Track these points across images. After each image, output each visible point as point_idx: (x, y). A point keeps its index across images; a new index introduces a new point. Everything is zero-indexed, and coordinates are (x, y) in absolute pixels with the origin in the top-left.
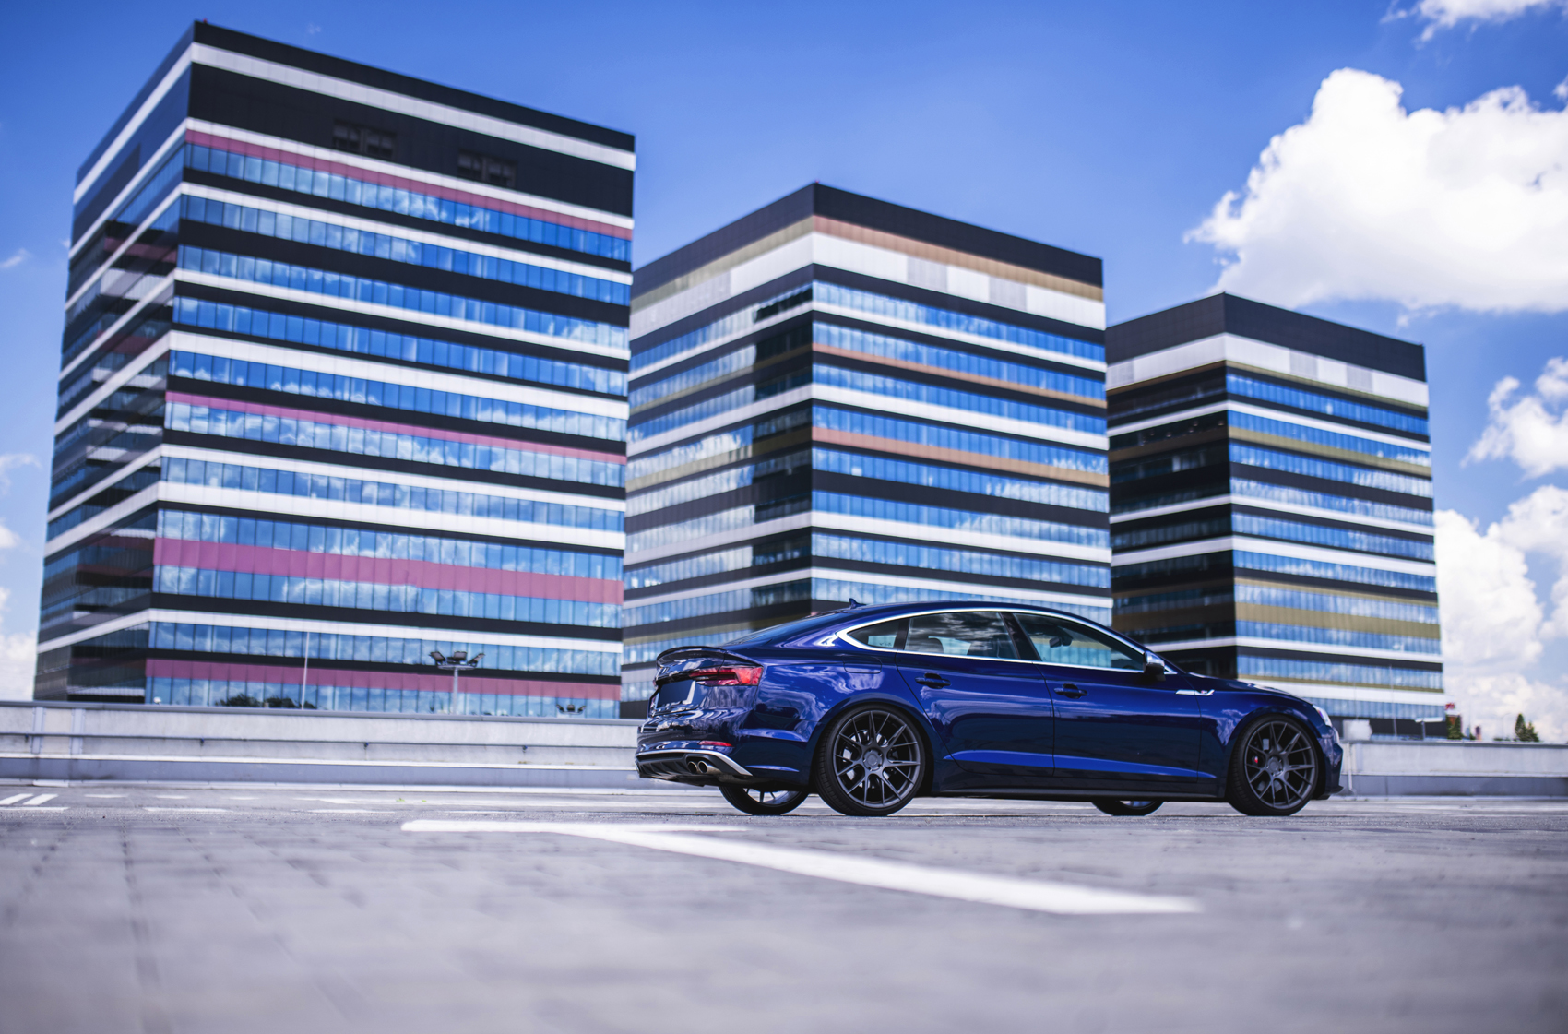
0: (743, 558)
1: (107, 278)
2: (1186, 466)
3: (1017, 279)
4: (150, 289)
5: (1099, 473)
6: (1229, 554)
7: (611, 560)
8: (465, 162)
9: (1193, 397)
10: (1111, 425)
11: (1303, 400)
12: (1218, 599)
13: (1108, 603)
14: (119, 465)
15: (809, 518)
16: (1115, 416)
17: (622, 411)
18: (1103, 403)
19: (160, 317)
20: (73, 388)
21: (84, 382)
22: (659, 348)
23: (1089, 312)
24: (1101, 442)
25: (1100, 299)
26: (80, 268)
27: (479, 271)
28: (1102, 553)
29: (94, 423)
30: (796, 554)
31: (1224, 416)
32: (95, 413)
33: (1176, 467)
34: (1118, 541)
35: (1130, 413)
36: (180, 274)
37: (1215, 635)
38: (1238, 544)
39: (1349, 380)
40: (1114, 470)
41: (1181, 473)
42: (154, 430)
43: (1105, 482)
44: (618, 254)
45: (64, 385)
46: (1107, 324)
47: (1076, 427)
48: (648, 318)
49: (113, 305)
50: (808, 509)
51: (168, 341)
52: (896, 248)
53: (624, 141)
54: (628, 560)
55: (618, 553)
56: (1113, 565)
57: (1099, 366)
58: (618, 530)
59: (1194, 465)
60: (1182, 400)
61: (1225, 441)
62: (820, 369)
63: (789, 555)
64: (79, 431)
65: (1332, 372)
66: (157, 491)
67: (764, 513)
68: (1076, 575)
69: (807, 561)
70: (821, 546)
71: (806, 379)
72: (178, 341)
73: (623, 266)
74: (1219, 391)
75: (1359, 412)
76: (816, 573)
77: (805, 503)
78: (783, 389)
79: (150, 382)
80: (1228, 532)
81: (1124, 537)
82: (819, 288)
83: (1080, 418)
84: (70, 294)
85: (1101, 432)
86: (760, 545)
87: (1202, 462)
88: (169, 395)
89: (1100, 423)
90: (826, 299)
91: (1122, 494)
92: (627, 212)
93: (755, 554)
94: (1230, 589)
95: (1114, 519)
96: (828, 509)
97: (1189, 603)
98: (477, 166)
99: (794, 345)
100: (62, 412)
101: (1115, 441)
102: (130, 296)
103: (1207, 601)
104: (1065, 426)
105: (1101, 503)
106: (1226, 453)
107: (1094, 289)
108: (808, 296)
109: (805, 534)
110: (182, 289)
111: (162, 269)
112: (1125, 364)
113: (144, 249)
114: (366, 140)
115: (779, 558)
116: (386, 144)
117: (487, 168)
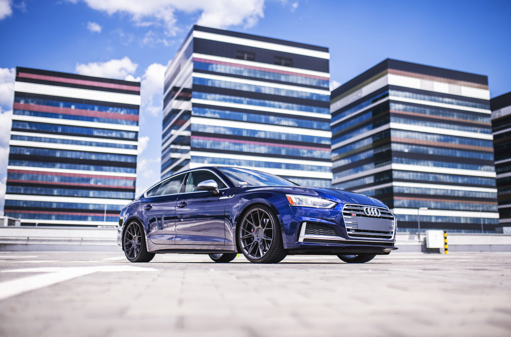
0: (370, 180)
1: (174, 103)
3: (458, 85)
4: (185, 106)
5: (490, 148)
7: (328, 182)
8: (276, 60)
10: (494, 131)
13: (495, 191)
14: (178, 159)
15: (391, 166)
16: (495, 128)
17: (329, 135)
18: (490, 124)
19: (187, 114)
21: (169, 135)
22: (340, 115)
23: (484, 94)
24: (491, 137)
25: (487, 89)
26: (166, 101)
27: (282, 94)
28: (493, 175)
29: (172, 146)
30: (388, 178)
32: (174, 143)
34: (499, 170)
35: (501, 127)
36: (194, 100)
40: (495, 146)
42: (188, 148)
43: (492, 151)
44: (325, 86)
45: (164, 136)
46: (491, 98)
48: (336, 106)
49: (175, 112)
50: (391, 163)
51: (190, 121)
52: (416, 77)
53: (325, 50)
54: (334, 182)
55: (330, 180)
56: (497, 178)
57: (489, 112)
58: (330, 173)
62: (392, 119)
63: (385, 179)
64: (167, 150)
66: (189, 166)
67: (377, 166)
68: (484, 182)
69: (391, 180)
70: (395, 175)
71: (388, 122)
72: (193, 121)
73: (328, 89)
76: (395, 184)
78: (381, 126)
79: (187, 133)
81: (499, 169)
82: (390, 92)
83: (483, 129)
84: (164, 109)
85: (490, 133)
86: (377, 176)
88: (192, 137)
89: (490, 130)
90: (393, 96)
91: (498, 155)
93: (375, 179)
95: (496, 163)
96: (397, 163)
98: (280, 61)
99: (383, 111)
100: (163, 144)
101: (495, 137)
102: (180, 108)
104: (478, 133)
105: (491, 158)
107: (485, 86)
108: (387, 95)
109: (390, 171)
111: (188, 99)
112: (498, 111)
113: (183, 94)
114: (246, 56)
115: (382, 179)
116: (252, 56)
117: (283, 62)
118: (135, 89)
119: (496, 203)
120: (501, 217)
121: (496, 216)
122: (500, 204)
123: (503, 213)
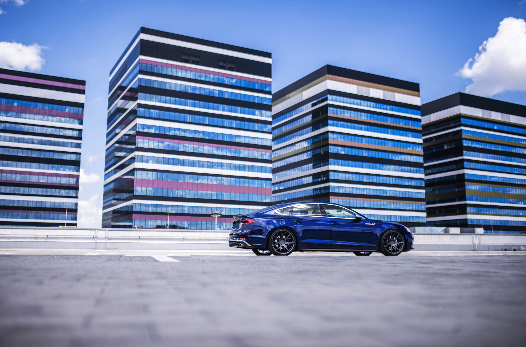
0: (310, 180)
1: (119, 103)
2: (449, 147)
3: (392, 91)
4: (131, 105)
5: (420, 150)
6: (463, 175)
7: (268, 182)
8: (221, 64)
9: (450, 126)
10: (423, 135)
11: (487, 125)
12: (460, 189)
13: (424, 191)
14: (124, 157)
15: (328, 168)
16: (425, 133)
17: (270, 137)
18: (421, 129)
19: (134, 114)
20: (110, 135)
21: (113, 134)
22: (282, 117)
23: (416, 101)
24: (420, 141)
25: (419, 96)
26: (112, 100)
27: (226, 96)
29: (117, 145)
30: (325, 178)
31: (460, 131)
32: (117, 142)
33: (446, 148)
34: (427, 172)
35: (430, 131)
36: (139, 101)
37: (459, 200)
38: (466, 171)
39: (502, 118)
40: (425, 149)
41: (447, 149)
42: (133, 147)
43: (422, 153)
44: (267, 89)
45: (108, 135)
46: (421, 104)
47: (412, 137)
48: (278, 108)
49: (120, 110)
50: (328, 164)
51: (136, 121)
52: (353, 83)
53: (269, 55)
54: (273, 182)
55: (270, 180)
56: (425, 179)
57: (419, 117)
58: (270, 173)
59: (451, 147)
60: (447, 127)
61: (462, 139)
62: (330, 122)
63: (323, 179)
64: (112, 148)
65: (496, 116)
66: (134, 165)
67: (315, 166)
68: (413, 183)
69: (328, 181)
70: (332, 176)
71: (327, 125)
72: (139, 121)
73: (269, 93)
74: (459, 123)
75: (505, 128)
76: (331, 184)
77: (327, 163)
78: (319, 128)
79: (132, 132)
80: (463, 168)
81: (428, 170)
82: (330, 97)
83: (413, 133)
84: (109, 108)
85: (420, 138)
86: (315, 176)
87: (454, 146)
88: (137, 137)
89: (420, 135)
90: (331, 100)
91: (427, 157)
92: (270, 76)
93: (313, 178)
94: (464, 186)
95: (425, 165)
96: (334, 164)
97: (451, 190)
98: (224, 65)
99: (322, 115)
100: (108, 142)
101: (424, 140)
102: (126, 107)
103: (456, 190)
104: (409, 136)
105: (420, 160)
106: (462, 143)
107: (417, 93)
108: (326, 99)
109: (327, 172)
110: (140, 106)
111: (135, 99)
113: (129, 94)
114: (191, 59)
115: (320, 180)
116: (197, 60)
117: (227, 65)
118: (81, 87)
119: (425, 203)
120: (429, 215)
121: (424, 214)
122: (428, 203)
123: (430, 212)
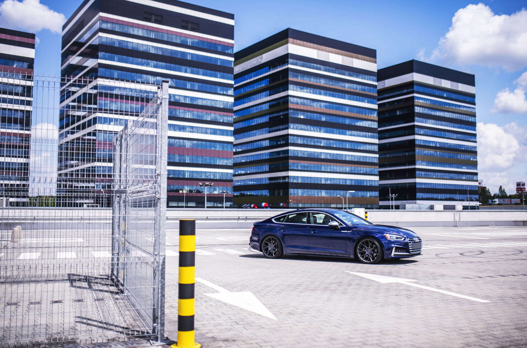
0: (267, 143)
1: (75, 60)
2: (401, 113)
3: (350, 57)
4: (91, 63)
5: (375, 116)
6: (414, 140)
7: (229, 145)
8: (183, 24)
9: (403, 92)
10: (379, 100)
11: (437, 93)
12: (410, 153)
13: (377, 156)
14: (84, 117)
15: (288, 132)
16: (380, 98)
17: (232, 100)
18: (376, 95)
19: (94, 73)
20: (65, 95)
22: (240, 78)
23: (373, 67)
24: (376, 107)
25: (376, 62)
27: (189, 58)
28: (376, 140)
30: (284, 142)
31: (413, 97)
33: (398, 113)
35: (385, 96)
36: (100, 61)
37: (409, 165)
38: (417, 137)
39: (451, 86)
40: (379, 114)
41: (399, 115)
42: (95, 107)
43: (377, 119)
44: (229, 51)
47: (368, 102)
49: (79, 68)
51: (97, 81)
52: (314, 48)
53: (231, 16)
55: (232, 143)
56: (379, 144)
57: (376, 83)
58: (231, 136)
59: (404, 113)
60: (400, 92)
61: (413, 106)
62: (291, 86)
63: (282, 143)
65: (446, 84)
66: (95, 126)
68: (368, 148)
69: (287, 144)
70: (291, 140)
71: (287, 89)
72: (101, 82)
73: (232, 55)
74: (411, 90)
75: (454, 96)
76: (291, 148)
77: (287, 127)
78: (280, 92)
79: (93, 92)
80: (414, 134)
81: (381, 135)
82: (290, 61)
83: (369, 99)
85: (375, 103)
86: (271, 140)
87: (406, 112)
88: (98, 98)
89: (375, 101)
90: (292, 64)
91: (381, 122)
92: (233, 39)
93: (270, 142)
94: (414, 150)
95: (379, 129)
96: (293, 128)
97: (402, 154)
98: (187, 25)
99: (283, 78)
101: (379, 106)
102: (84, 65)
103: (407, 154)
104: (365, 102)
105: (375, 125)
106: (414, 109)
107: (374, 59)
108: (287, 63)
109: (287, 136)
110: (100, 65)
111: (94, 58)
112: (383, 82)
114: (153, 18)
115: (279, 143)
116: (160, 19)
117: (190, 26)
118: (30, 41)
119: (377, 167)
120: (381, 179)
121: (377, 178)
122: (380, 167)
